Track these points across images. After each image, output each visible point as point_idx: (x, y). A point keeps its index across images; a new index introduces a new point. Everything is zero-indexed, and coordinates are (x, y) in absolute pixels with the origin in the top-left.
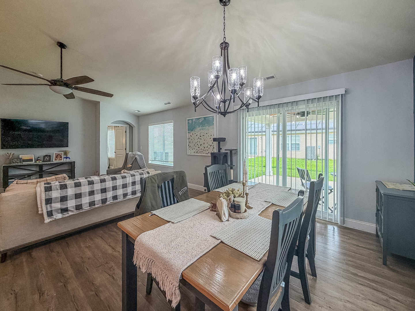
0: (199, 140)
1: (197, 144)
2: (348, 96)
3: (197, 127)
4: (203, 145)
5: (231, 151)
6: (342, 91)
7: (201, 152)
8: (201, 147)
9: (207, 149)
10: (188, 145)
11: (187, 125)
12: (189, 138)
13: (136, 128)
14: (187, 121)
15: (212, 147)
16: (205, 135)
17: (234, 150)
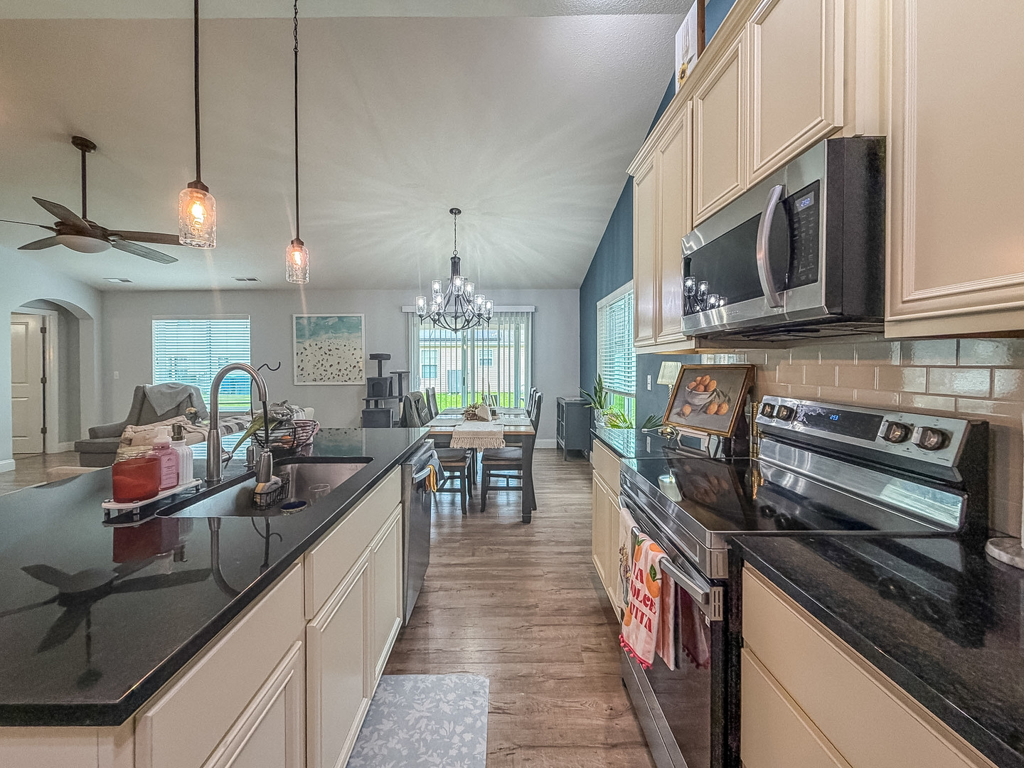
0: (326, 357)
1: (322, 364)
2: (537, 314)
3: (322, 333)
4: (336, 366)
5: (400, 375)
6: (531, 309)
7: (331, 378)
8: (333, 370)
9: (346, 373)
10: (295, 366)
11: (294, 327)
12: (299, 353)
13: (95, 321)
14: (294, 319)
15: (357, 369)
16: (342, 348)
17: (404, 372)
